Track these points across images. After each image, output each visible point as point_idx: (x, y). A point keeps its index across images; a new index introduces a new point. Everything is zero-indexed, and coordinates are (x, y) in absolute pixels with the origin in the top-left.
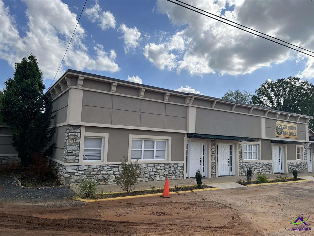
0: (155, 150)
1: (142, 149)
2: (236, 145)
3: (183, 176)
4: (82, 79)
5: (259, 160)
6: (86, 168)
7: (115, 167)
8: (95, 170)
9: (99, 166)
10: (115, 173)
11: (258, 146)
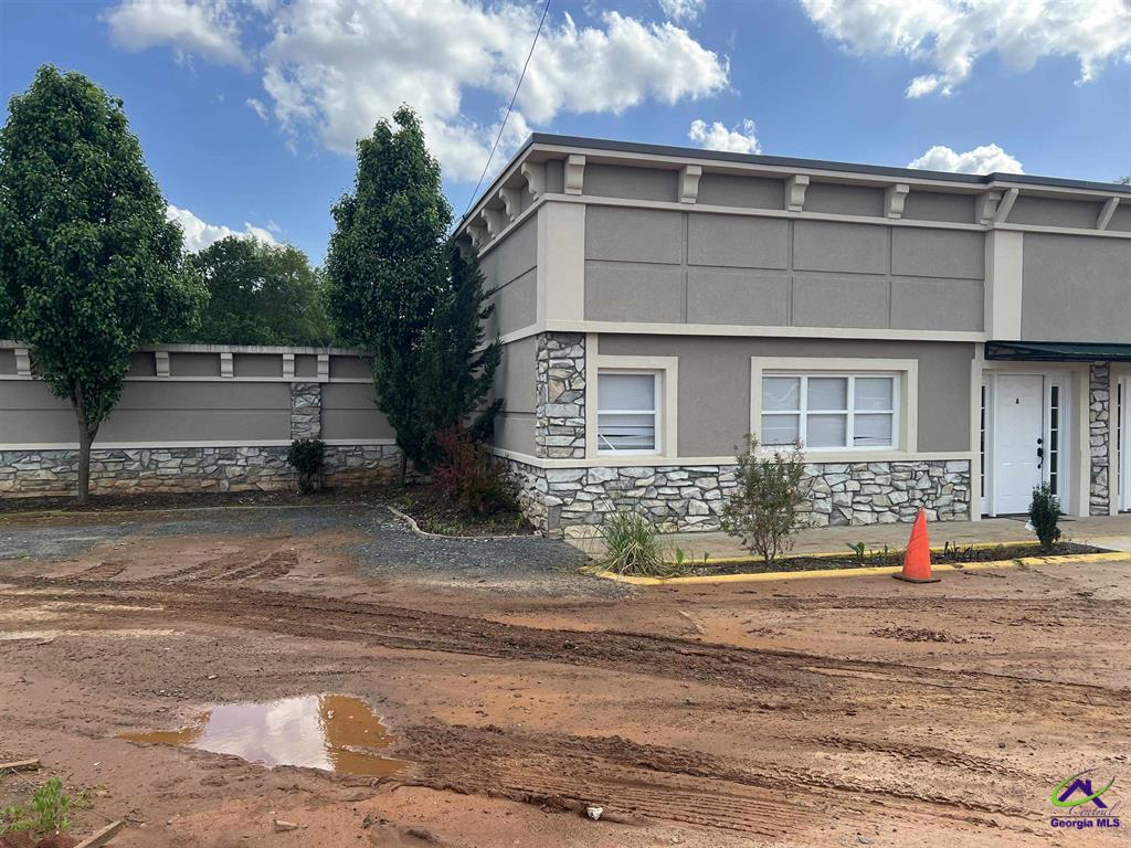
0: (851, 411)
1: (798, 409)
3: (968, 508)
4: (581, 166)
6: (609, 475)
7: (705, 475)
8: (639, 483)
9: (652, 470)
10: (708, 496)
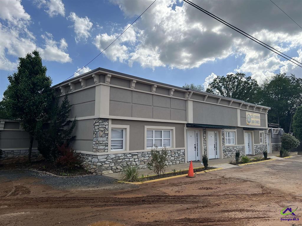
0: (163, 139)
1: (153, 138)
2: (219, 132)
3: (185, 160)
4: (110, 77)
5: (236, 144)
6: (113, 156)
7: (135, 155)
8: (120, 158)
9: (123, 154)
10: (136, 160)
11: (234, 133)
